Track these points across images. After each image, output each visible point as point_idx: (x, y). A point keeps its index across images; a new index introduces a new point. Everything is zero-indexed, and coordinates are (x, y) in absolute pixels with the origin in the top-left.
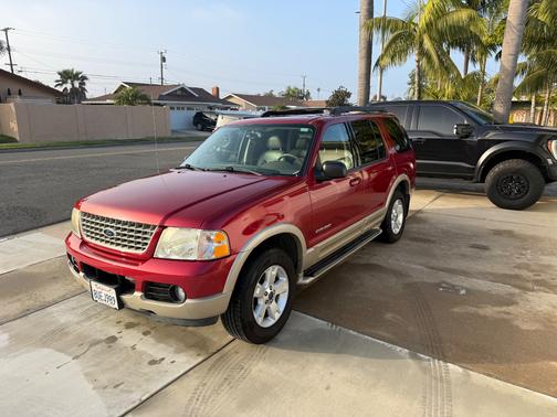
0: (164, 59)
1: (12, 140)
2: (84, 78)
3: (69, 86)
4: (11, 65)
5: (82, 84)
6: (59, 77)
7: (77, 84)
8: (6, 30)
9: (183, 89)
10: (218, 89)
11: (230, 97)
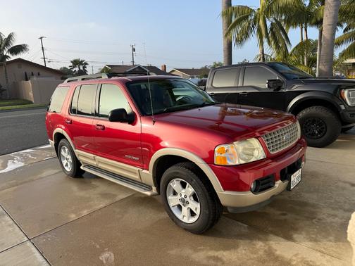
0: (134, 50)
1: (30, 102)
2: (86, 64)
3: (77, 69)
4: (44, 58)
5: (84, 67)
6: (71, 64)
7: (82, 68)
8: (41, 38)
9: (139, 67)
10: (165, 66)
11: (173, 71)
